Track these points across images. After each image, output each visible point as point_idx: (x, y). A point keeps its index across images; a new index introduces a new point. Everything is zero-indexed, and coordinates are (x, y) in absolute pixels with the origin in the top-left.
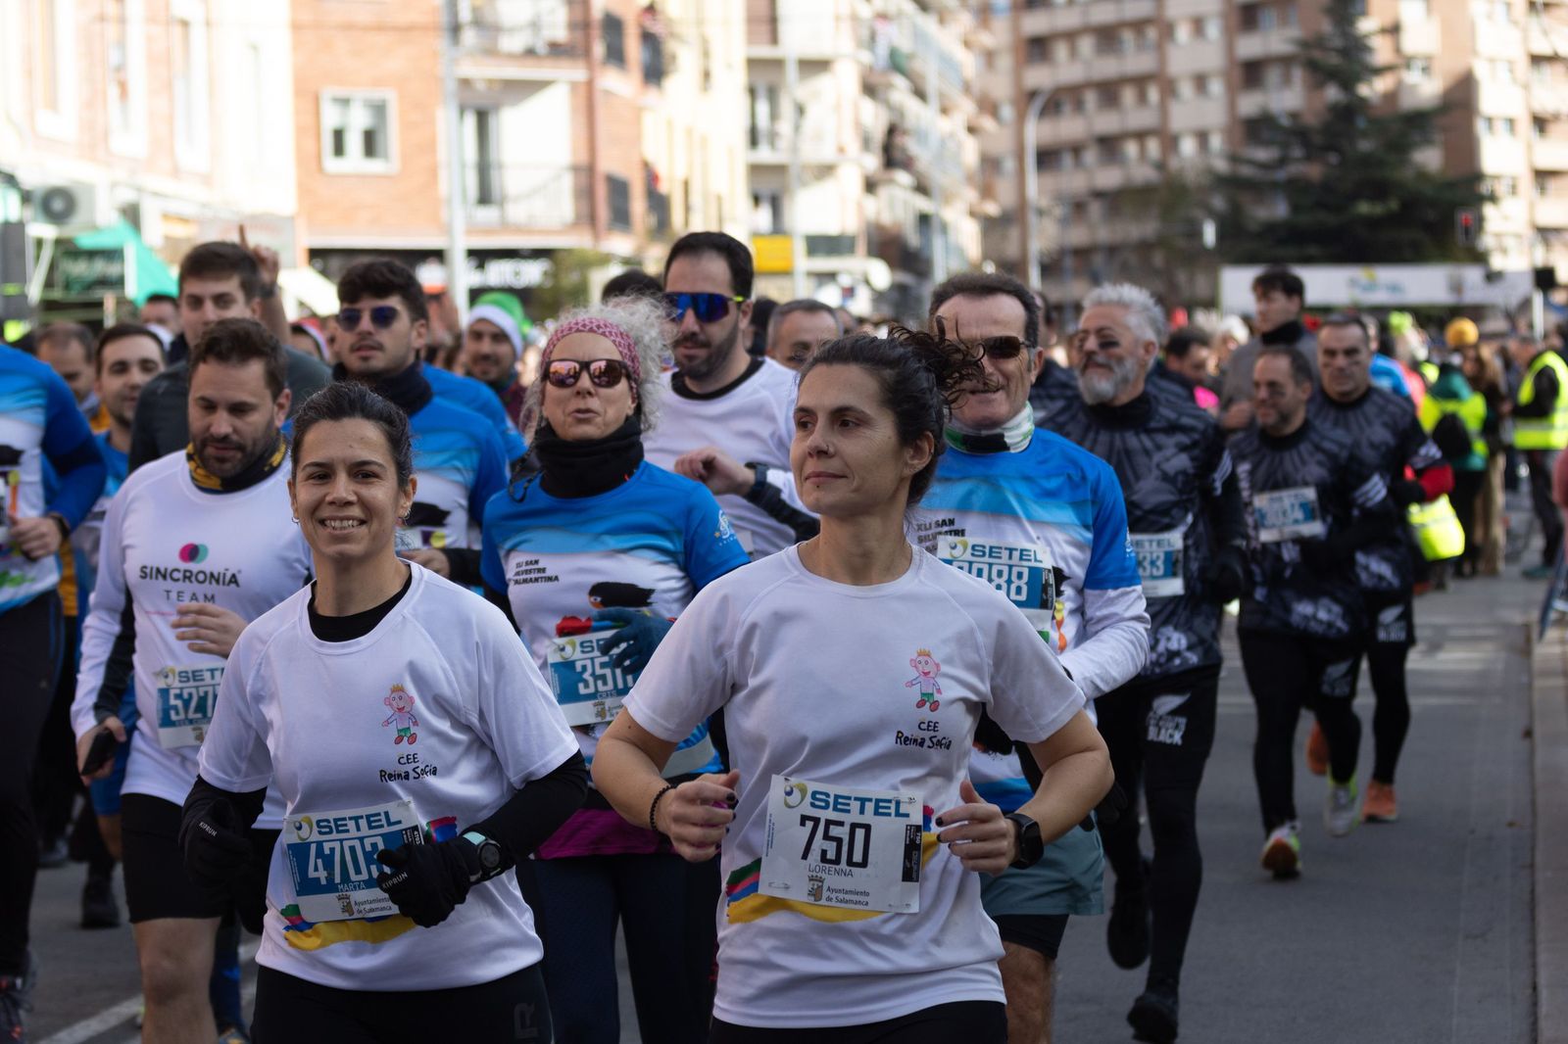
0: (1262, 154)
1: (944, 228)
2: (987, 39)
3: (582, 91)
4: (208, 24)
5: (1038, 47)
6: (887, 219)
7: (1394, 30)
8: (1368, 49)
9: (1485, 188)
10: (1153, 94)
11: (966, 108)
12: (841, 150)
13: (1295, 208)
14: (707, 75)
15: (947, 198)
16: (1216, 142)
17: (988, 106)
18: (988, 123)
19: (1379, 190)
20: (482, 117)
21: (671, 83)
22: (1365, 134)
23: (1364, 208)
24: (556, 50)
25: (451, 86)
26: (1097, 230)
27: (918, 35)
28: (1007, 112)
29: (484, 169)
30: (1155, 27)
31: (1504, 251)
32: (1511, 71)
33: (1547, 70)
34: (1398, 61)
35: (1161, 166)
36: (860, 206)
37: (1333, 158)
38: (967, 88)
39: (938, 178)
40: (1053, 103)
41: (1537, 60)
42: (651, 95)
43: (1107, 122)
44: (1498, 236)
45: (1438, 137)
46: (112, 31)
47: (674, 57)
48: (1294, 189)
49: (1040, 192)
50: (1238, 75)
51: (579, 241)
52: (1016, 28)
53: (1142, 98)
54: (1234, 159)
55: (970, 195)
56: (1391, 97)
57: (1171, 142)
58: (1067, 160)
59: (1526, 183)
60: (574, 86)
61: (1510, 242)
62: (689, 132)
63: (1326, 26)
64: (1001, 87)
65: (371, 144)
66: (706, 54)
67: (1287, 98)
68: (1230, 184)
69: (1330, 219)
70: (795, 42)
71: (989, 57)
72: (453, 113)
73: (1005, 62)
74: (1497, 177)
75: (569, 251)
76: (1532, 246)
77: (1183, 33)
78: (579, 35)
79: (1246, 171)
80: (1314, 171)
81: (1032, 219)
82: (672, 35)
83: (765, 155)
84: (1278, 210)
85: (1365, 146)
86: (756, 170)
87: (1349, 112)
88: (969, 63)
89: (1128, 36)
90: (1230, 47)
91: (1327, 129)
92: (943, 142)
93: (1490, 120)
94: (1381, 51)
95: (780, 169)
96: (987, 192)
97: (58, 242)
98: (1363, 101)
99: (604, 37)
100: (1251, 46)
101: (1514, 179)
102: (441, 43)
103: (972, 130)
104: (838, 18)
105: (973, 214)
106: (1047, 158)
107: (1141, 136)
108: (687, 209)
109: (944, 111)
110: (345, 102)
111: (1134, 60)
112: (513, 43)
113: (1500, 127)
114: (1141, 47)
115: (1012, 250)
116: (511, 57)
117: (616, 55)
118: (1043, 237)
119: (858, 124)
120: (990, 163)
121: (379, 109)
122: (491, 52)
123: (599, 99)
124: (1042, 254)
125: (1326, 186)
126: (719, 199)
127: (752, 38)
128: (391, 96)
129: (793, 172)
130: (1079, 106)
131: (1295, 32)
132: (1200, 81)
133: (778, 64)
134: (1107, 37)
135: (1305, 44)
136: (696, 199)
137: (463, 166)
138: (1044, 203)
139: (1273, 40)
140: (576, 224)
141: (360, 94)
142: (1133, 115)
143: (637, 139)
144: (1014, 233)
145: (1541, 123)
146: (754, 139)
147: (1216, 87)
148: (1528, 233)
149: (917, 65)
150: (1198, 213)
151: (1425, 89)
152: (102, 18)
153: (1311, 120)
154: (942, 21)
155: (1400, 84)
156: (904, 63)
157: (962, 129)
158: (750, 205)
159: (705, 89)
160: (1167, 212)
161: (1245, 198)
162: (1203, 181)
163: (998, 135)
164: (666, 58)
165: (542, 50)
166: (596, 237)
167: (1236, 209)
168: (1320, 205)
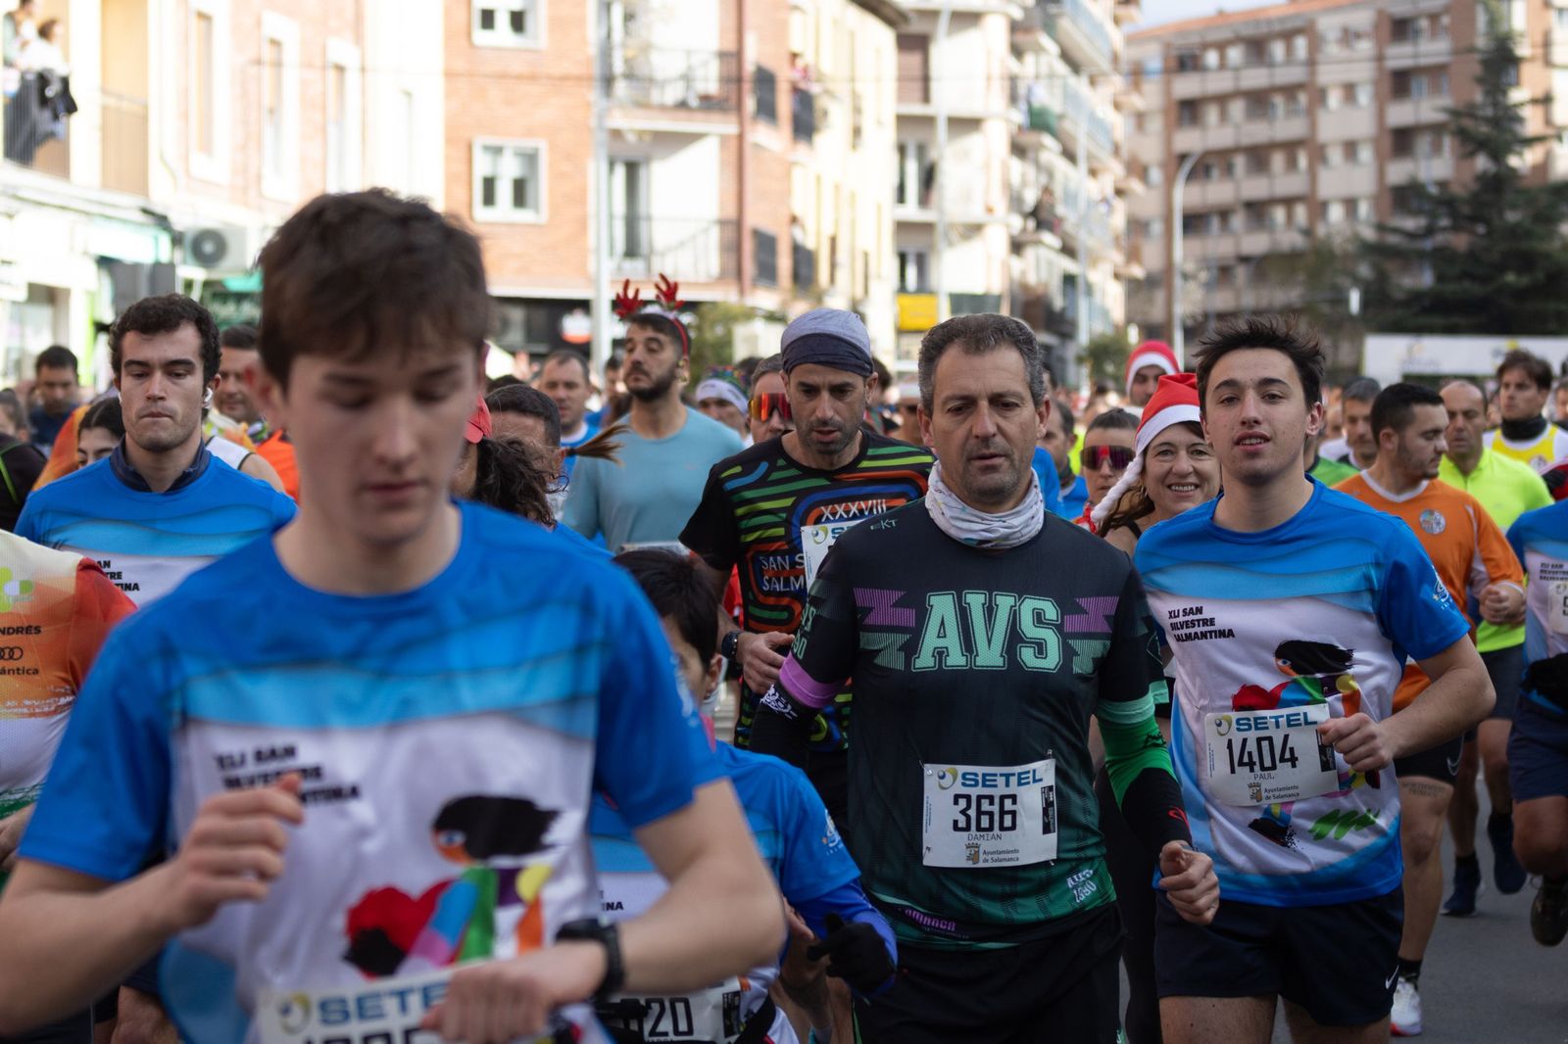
0: (1410, 223)
1: (1089, 290)
2: (1137, 102)
3: (733, 144)
4: (363, 70)
5: (1189, 110)
6: (1032, 279)
7: (1545, 101)
8: (1520, 120)
10: (1303, 161)
11: (1115, 170)
12: (990, 210)
13: (1440, 278)
14: (857, 132)
15: (1094, 260)
16: (1364, 209)
17: (1137, 169)
18: (1136, 186)
19: (1526, 261)
20: (632, 168)
21: (820, 139)
22: (1514, 207)
23: (1511, 278)
24: (708, 103)
25: (603, 137)
26: (1245, 297)
27: (1070, 96)
28: (1156, 175)
29: (632, 222)
30: (1306, 93)
34: (1550, 131)
35: (1308, 232)
36: (1006, 267)
37: (1481, 229)
38: (1116, 150)
39: (1084, 240)
40: (1201, 167)
42: (801, 151)
43: (1255, 188)
46: (267, 73)
47: (825, 113)
48: (1441, 258)
49: (1186, 256)
50: (1387, 142)
51: (725, 295)
52: (1167, 90)
53: (1292, 164)
54: (1381, 228)
55: (1118, 257)
56: (1543, 167)
57: (1319, 209)
58: (1215, 223)
60: (724, 139)
62: (837, 188)
63: (1478, 97)
64: (1151, 149)
65: (521, 193)
66: (857, 110)
67: (1436, 167)
68: (1375, 251)
69: (1475, 289)
70: (946, 100)
71: (1140, 118)
72: (604, 167)
73: (1155, 125)
75: (714, 304)
77: (1334, 99)
78: (732, 88)
79: (1393, 239)
80: (1460, 242)
81: (1178, 282)
82: (828, 92)
83: (912, 212)
84: (1424, 279)
85: (1512, 217)
86: (903, 227)
87: (1499, 185)
88: (1119, 125)
89: (1279, 100)
90: (1381, 115)
91: (1475, 199)
94: (1532, 122)
95: (927, 228)
96: (1133, 255)
97: (207, 284)
98: (1513, 171)
99: (755, 92)
100: (1401, 114)
102: (594, 95)
103: (1119, 192)
104: (989, 78)
105: (1117, 276)
106: (1194, 222)
107: (1289, 202)
108: (833, 266)
109: (1093, 173)
110: (497, 151)
111: (1285, 126)
112: (665, 96)
114: (1291, 113)
115: (1157, 314)
116: (663, 108)
117: (767, 110)
118: (1188, 301)
119: (1007, 185)
120: (1137, 226)
121: (530, 159)
122: (643, 105)
123: (749, 152)
124: (1186, 317)
125: (1472, 255)
126: (866, 255)
127: (902, 96)
128: (542, 146)
129: (940, 229)
130: (1229, 170)
131: (1446, 101)
132: (1350, 148)
133: (929, 121)
134: (1258, 101)
135: (1455, 113)
136: (842, 255)
137: (611, 217)
138: (1190, 267)
139: (1423, 108)
140: (722, 277)
141: (511, 143)
142: (1282, 181)
143: (787, 193)
144: (1160, 296)
146: (901, 195)
147: (1366, 154)
149: (1067, 126)
150: (1343, 281)
152: (259, 62)
153: (1457, 190)
154: (1093, 82)
155: (1549, 157)
156: (1054, 123)
157: (1109, 191)
158: (895, 264)
159: (854, 146)
160: (1314, 276)
161: (1391, 266)
162: (1351, 248)
163: (1146, 199)
164: (818, 114)
165: (694, 102)
166: (742, 292)
167: (1382, 277)
168: (1466, 275)
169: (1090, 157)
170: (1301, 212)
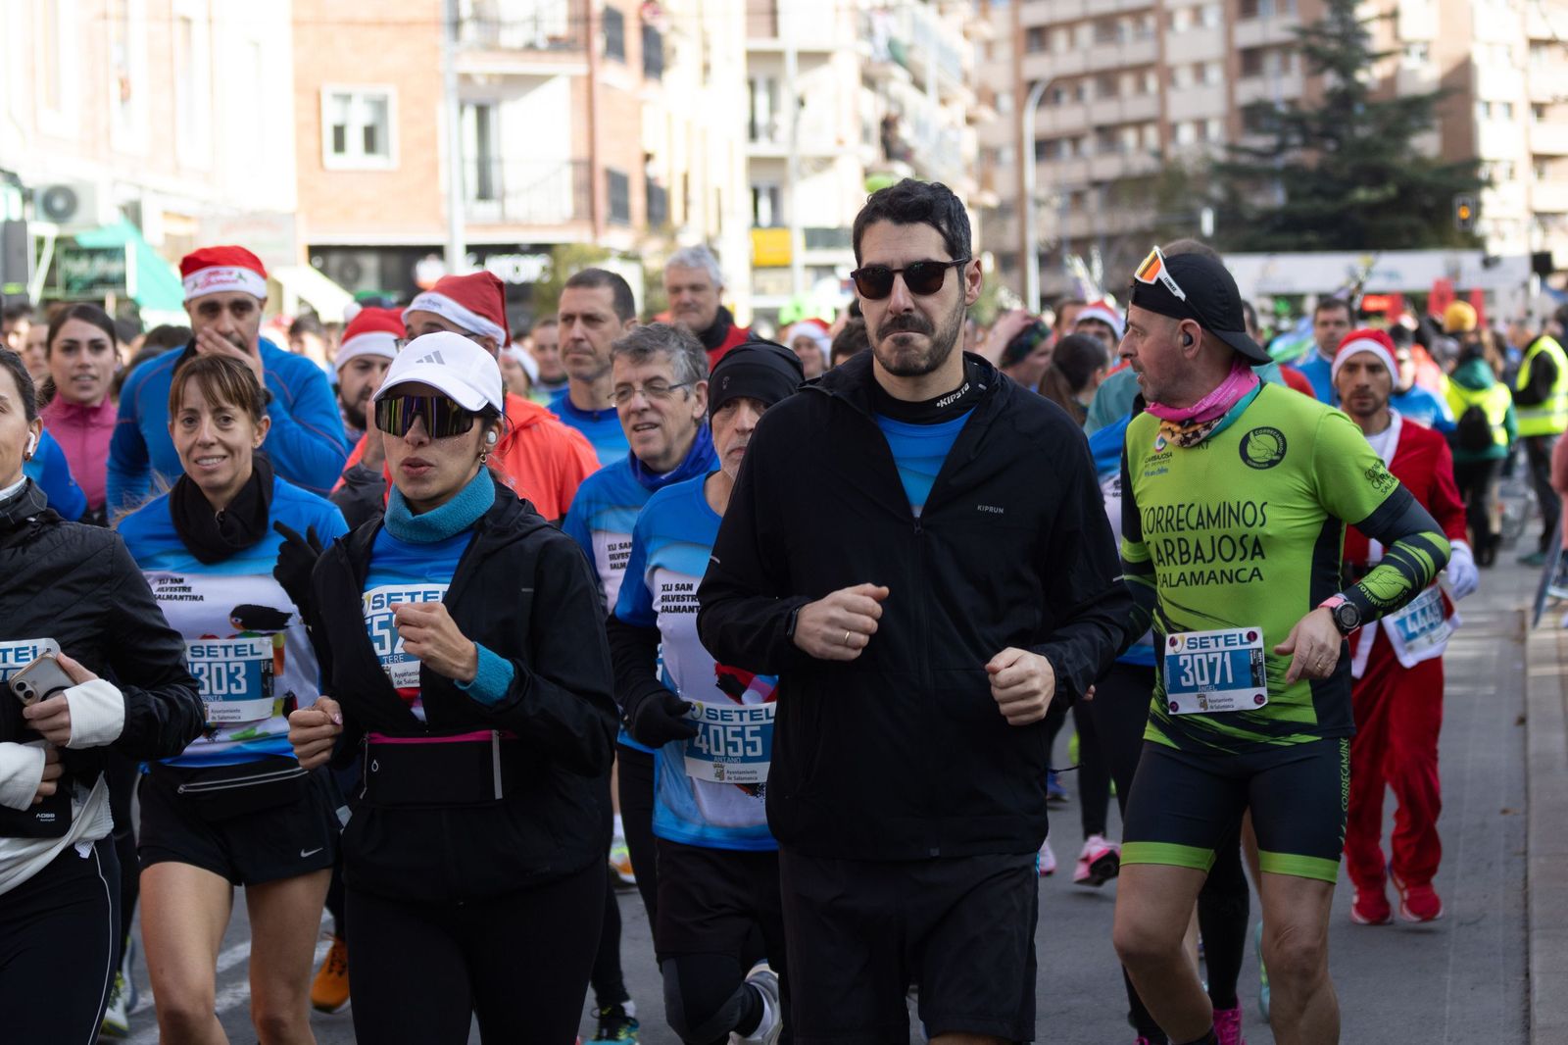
0: (1261, 142)
2: (986, 30)
3: (583, 85)
4: (210, 21)
5: (1037, 37)
7: (1393, 16)
8: (1365, 35)
9: (1483, 174)
10: (1152, 83)
11: (965, 98)
12: (840, 142)
13: (1292, 196)
14: (706, 68)
16: (1215, 130)
17: (988, 97)
18: (986, 113)
19: (1377, 176)
20: (482, 111)
21: (669, 76)
22: (1363, 122)
23: (1362, 194)
24: (556, 44)
25: (452, 81)
26: (1097, 219)
27: (918, 27)
28: (1006, 102)
29: (484, 165)
30: (1154, 17)
31: (1502, 237)
32: (1510, 55)
33: (1546, 53)
34: (1398, 47)
35: (1160, 155)
37: (1331, 145)
38: (966, 79)
39: (937, 169)
40: (1051, 94)
41: (1535, 44)
42: (652, 87)
43: (1106, 112)
44: (1495, 220)
45: (1437, 123)
46: (114, 28)
47: (674, 51)
48: (1292, 175)
49: (1038, 182)
50: (1236, 63)
51: (578, 236)
52: (1015, 17)
53: (1141, 87)
54: (1232, 148)
55: (969, 186)
56: (1390, 82)
57: (1170, 131)
58: (1066, 149)
59: (1524, 166)
60: (574, 79)
61: (1506, 227)
62: (688, 125)
63: (1325, 14)
64: (1000, 77)
65: (371, 139)
66: (706, 47)
67: (1285, 85)
68: (1227, 172)
69: (1328, 207)
70: (794, 36)
71: (989, 46)
72: (454, 109)
73: (1004, 52)
74: (1495, 162)
75: (568, 246)
76: (1530, 230)
77: (1182, 21)
78: (580, 28)
79: (1244, 160)
80: (1309, 158)
81: (1030, 208)
82: (673, 28)
83: (764, 148)
84: (1275, 197)
85: (1362, 132)
86: (755, 162)
87: (1346, 99)
88: (969, 55)
89: (1127, 25)
90: (1229, 35)
91: (1324, 115)
92: (941, 135)
93: (1488, 104)
94: (1380, 37)
95: (779, 162)
96: (985, 183)
97: (59, 241)
98: (1361, 87)
99: (604, 31)
100: (1249, 34)
101: (1512, 162)
102: (443, 37)
103: (970, 121)
104: (837, 10)
106: (1045, 148)
107: (1140, 124)
108: (686, 203)
109: (943, 102)
111: (1133, 49)
112: (513, 38)
113: (1498, 111)
114: (1140, 36)
115: (1010, 242)
116: (512, 51)
117: (616, 49)
118: (1041, 228)
119: (858, 117)
120: (989, 154)
121: (380, 105)
122: (492, 47)
123: (598, 92)
124: (1040, 244)
125: (1322, 172)
126: (719, 191)
127: (751, 32)
128: (390, 91)
129: (792, 164)
130: (1078, 95)
131: (1293, 19)
132: (1199, 69)
133: (778, 56)
134: (1106, 25)
135: (1303, 32)
136: (695, 194)
137: (463, 161)
138: (1043, 193)
139: (1269, 28)
140: (576, 217)
141: (361, 90)
142: (1132, 103)
143: (637, 131)
144: (1012, 224)
145: (1539, 109)
146: (753, 133)
147: (1215, 75)
148: (1526, 218)
149: (916, 56)
150: (1195, 203)
151: (1423, 74)
153: (1306, 108)
154: (941, 11)
155: (1398, 69)
156: (903, 55)
157: (960, 120)
158: (748, 198)
159: (705, 82)
160: (1166, 201)
161: (1242, 186)
162: (1202, 168)
163: (997, 126)
164: (666, 52)
165: (542, 44)
166: (595, 232)
167: (1234, 197)
168: (1318, 192)
169: (940, 87)
170: (1152, 135)
